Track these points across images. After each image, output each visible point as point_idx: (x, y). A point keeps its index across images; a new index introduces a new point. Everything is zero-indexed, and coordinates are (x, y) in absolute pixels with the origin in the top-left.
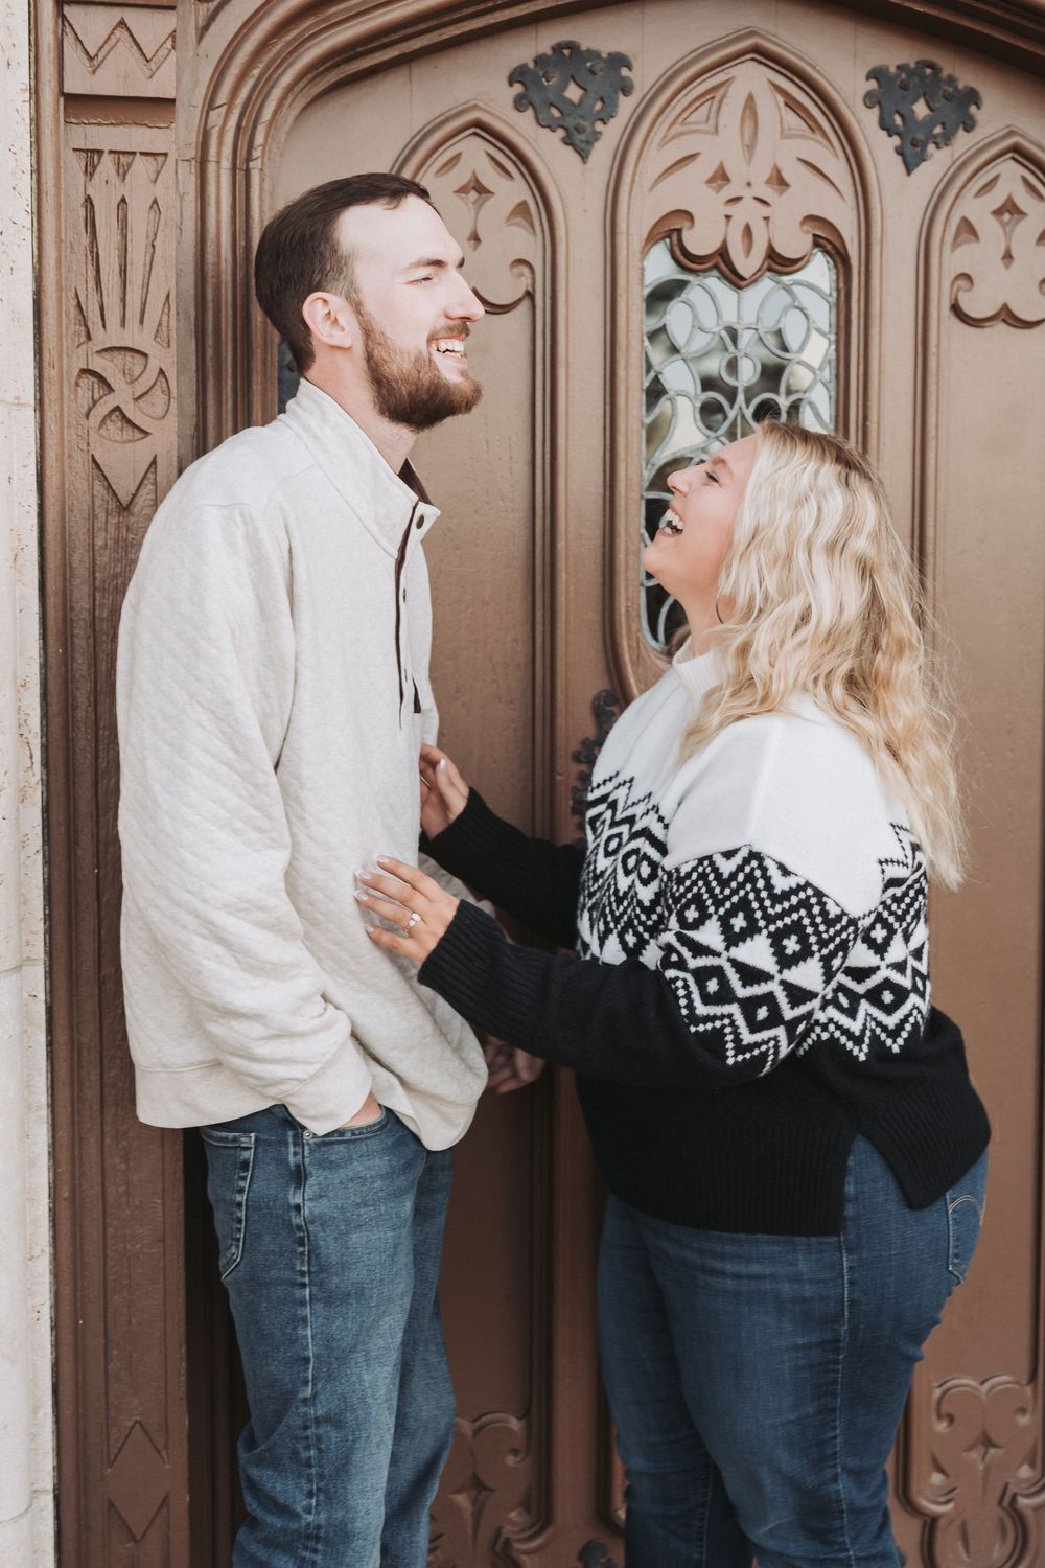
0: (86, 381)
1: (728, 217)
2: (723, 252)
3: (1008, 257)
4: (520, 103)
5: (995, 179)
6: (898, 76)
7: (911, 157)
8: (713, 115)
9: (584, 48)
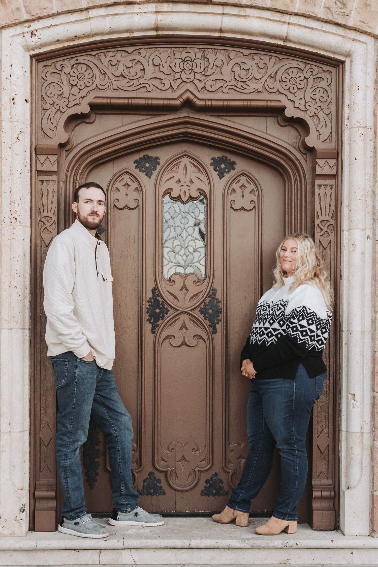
0: (40, 223)
1: (181, 189)
2: (180, 196)
3: (243, 196)
4: (136, 167)
5: (240, 179)
6: (217, 159)
7: (221, 176)
8: (177, 168)
9: (149, 156)
